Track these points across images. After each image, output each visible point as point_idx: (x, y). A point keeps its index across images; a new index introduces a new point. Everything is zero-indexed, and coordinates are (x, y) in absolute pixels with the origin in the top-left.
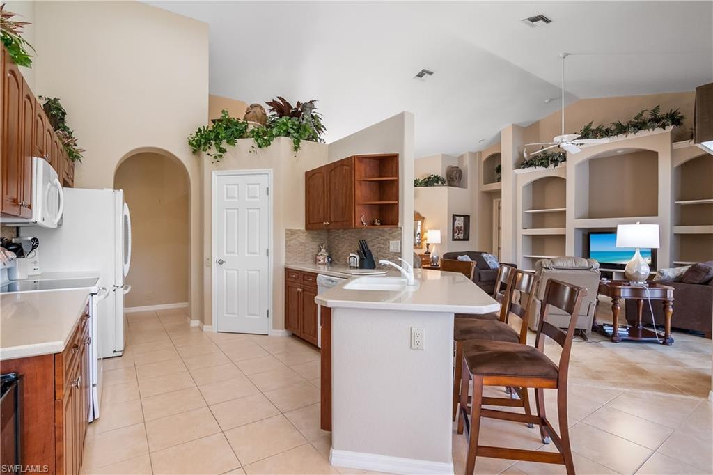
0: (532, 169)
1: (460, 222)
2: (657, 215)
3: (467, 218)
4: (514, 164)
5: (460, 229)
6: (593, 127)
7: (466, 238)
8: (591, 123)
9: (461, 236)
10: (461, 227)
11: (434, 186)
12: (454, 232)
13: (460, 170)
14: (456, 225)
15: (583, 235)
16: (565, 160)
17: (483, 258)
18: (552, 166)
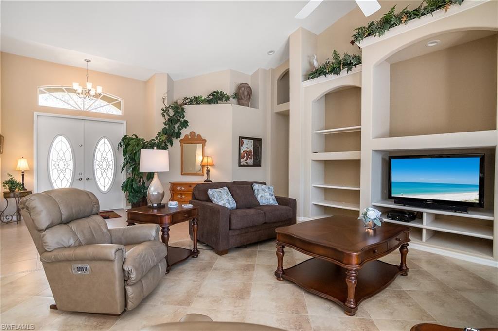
0: (322, 78)
1: (248, 146)
2: (495, 128)
3: (258, 142)
4: (303, 75)
5: (248, 154)
6: (396, 12)
7: (257, 164)
8: (394, 8)
9: (250, 161)
10: (250, 152)
11: (218, 103)
12: (241, 157)
13: (249, 87)
14: (244, 148)
15: (383, 160)
16: (360, 63)
17: (253, 191)
18: (344, 72)
